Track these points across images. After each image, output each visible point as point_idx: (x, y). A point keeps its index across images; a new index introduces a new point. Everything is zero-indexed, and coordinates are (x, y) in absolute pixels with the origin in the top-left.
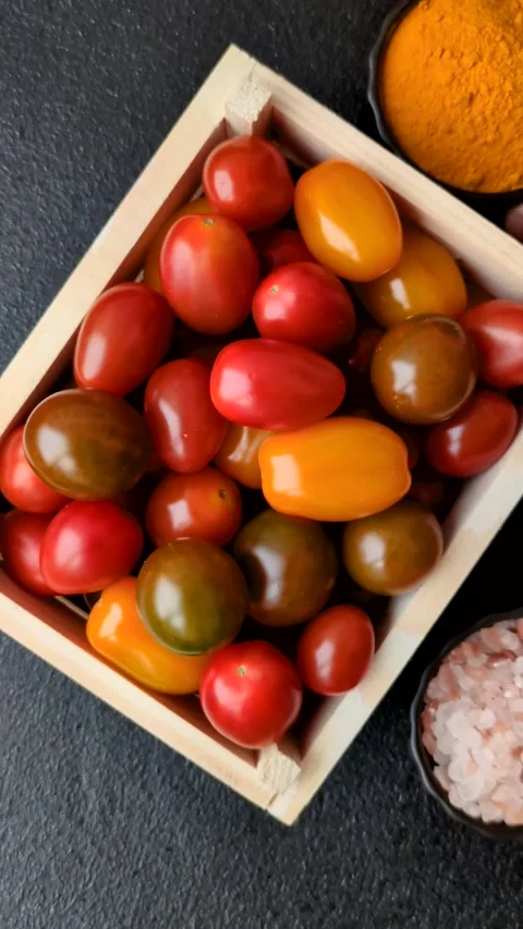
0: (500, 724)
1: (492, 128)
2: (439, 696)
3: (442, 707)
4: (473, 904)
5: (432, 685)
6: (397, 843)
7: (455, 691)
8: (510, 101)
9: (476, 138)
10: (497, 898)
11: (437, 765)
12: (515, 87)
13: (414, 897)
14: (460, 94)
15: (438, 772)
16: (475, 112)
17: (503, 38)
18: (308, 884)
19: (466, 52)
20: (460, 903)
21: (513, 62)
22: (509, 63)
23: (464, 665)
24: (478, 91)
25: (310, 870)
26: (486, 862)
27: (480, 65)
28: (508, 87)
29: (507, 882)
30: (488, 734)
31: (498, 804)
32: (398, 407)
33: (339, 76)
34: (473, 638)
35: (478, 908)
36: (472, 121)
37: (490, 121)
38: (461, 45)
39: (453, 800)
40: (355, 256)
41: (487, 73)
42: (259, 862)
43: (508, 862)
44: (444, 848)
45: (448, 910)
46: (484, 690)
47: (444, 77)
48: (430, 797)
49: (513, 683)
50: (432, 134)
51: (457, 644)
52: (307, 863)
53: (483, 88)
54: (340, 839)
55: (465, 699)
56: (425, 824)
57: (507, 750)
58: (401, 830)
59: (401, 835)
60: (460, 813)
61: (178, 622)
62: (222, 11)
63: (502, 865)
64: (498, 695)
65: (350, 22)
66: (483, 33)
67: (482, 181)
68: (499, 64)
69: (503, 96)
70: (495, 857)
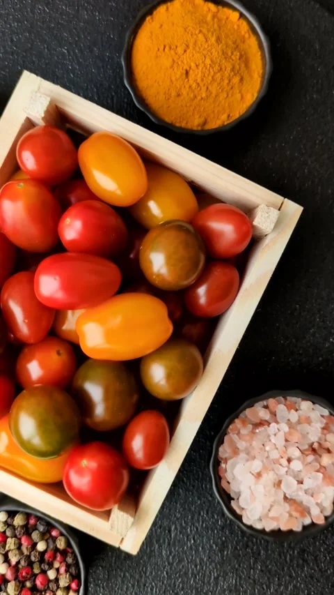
0: (265, 468)
1: (204, 89)
2: (226, 455)
3: (229, 462)
4: (276, 583)
5: (221, 449)
6: (221, 551)
7: (236, 451)
8: (211, 70)
9: (195, 97)
10: (291, 576)
11: (233, 499)
12: (212, 60)
13: (238, 583)
14: (179, 72)
15: (233, 504)
16: (191, 82)
17: (200, 31)
18: (170, 586)
19: (178, 45)
20: (268, 583)
21: (208, 45)
22: (206, 46)
23: (238, 433)
24: (190, 68)
25: (169, 577)
26: (280, 555)
27: (188, 51)
28: (208, 62)
29: (295, 565)
30: (259, 475)
31: (273, 519)
32: (157, 282)
33: (111, 74)
34: (242, 415)
35: (280, 585)
36: (190, 87)
37: (201, 85)
38: (175, 41)
39: (245, 520)
40: (119, 192)
41: (193, 56)
42: (137, 576)
43: (294, 552)
44: (252, 550)
45: (261, 589)
46: (253, 448)
47: (168, 63)
48: (231, 520)
49: (270, 440)
50: (168, 99)
51: (232, 422)
52: (167, 574)
53: (193, 65)
54: (186, 553)
55: (242, 455)
56: (238, 537)
57: (271, 484)
58: (223, 543)
59: (223, 546)
60: (250, 527)
61: (37, 441)
62: (32, 45)
63: (290, 555)
64: (261, 449)
65: (113, 39)
66: (188, 30)
67: (205, 122)
68: (200, 49)
69: (206, 68)
70: (285, 551)
